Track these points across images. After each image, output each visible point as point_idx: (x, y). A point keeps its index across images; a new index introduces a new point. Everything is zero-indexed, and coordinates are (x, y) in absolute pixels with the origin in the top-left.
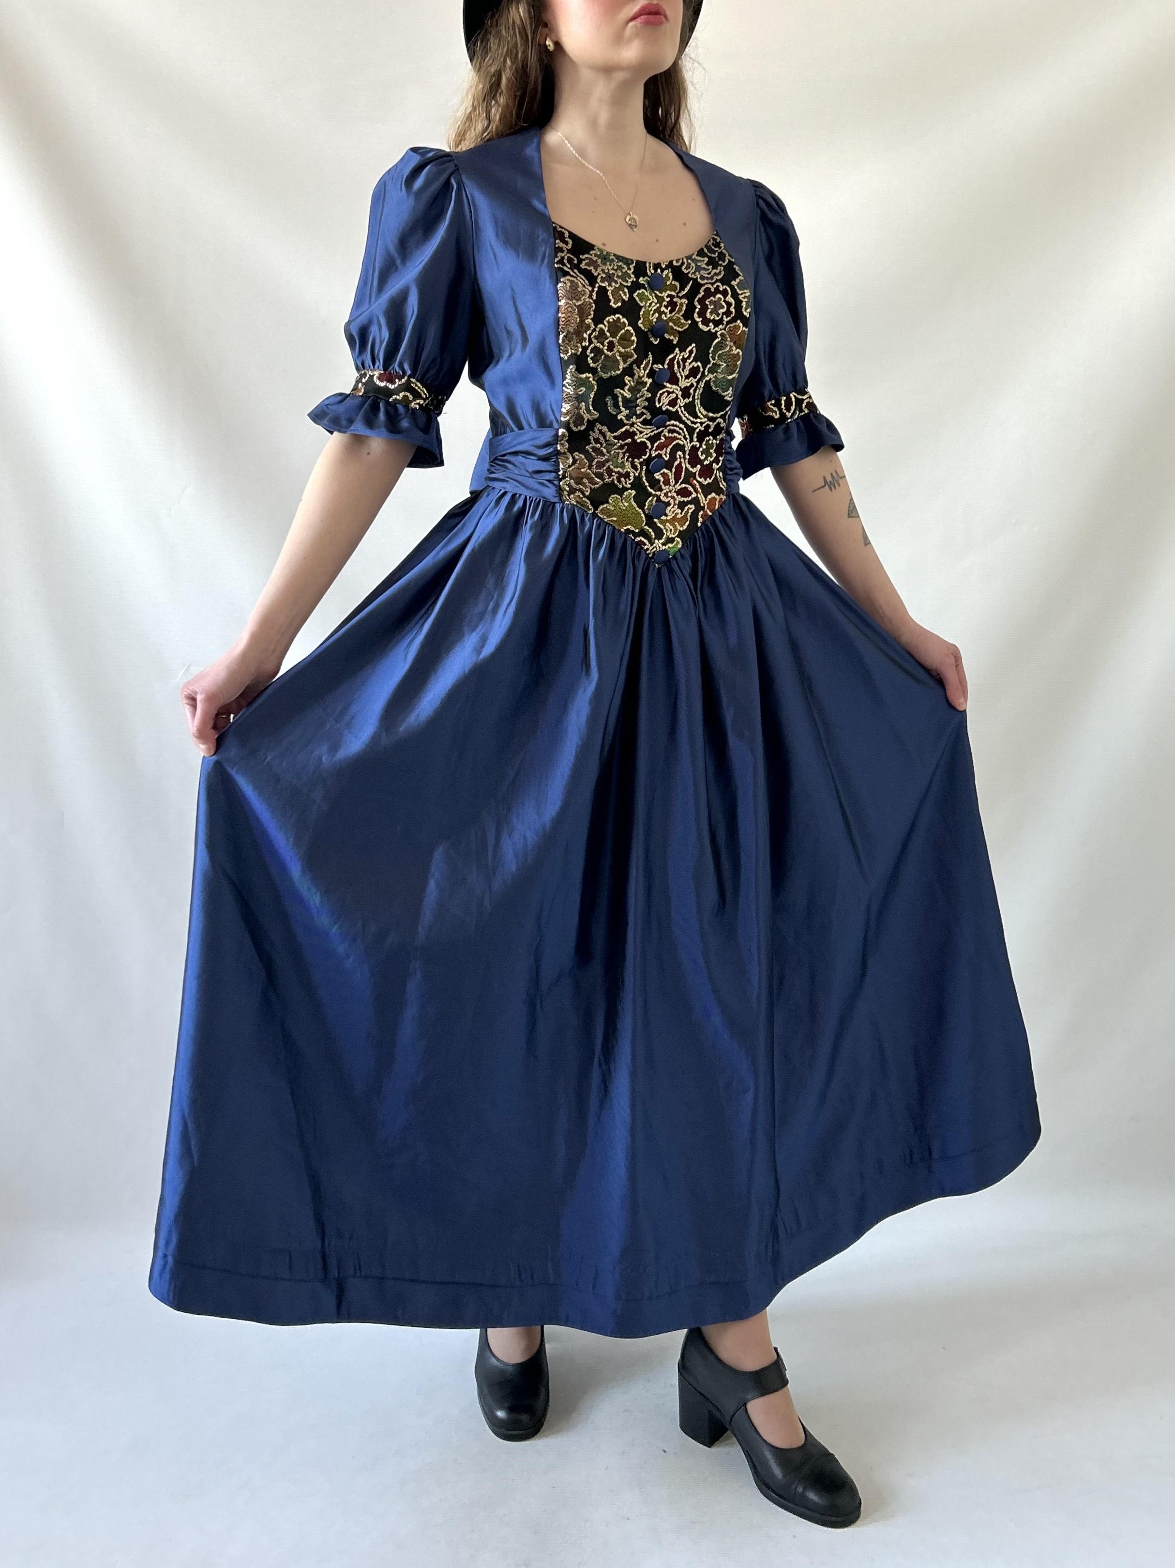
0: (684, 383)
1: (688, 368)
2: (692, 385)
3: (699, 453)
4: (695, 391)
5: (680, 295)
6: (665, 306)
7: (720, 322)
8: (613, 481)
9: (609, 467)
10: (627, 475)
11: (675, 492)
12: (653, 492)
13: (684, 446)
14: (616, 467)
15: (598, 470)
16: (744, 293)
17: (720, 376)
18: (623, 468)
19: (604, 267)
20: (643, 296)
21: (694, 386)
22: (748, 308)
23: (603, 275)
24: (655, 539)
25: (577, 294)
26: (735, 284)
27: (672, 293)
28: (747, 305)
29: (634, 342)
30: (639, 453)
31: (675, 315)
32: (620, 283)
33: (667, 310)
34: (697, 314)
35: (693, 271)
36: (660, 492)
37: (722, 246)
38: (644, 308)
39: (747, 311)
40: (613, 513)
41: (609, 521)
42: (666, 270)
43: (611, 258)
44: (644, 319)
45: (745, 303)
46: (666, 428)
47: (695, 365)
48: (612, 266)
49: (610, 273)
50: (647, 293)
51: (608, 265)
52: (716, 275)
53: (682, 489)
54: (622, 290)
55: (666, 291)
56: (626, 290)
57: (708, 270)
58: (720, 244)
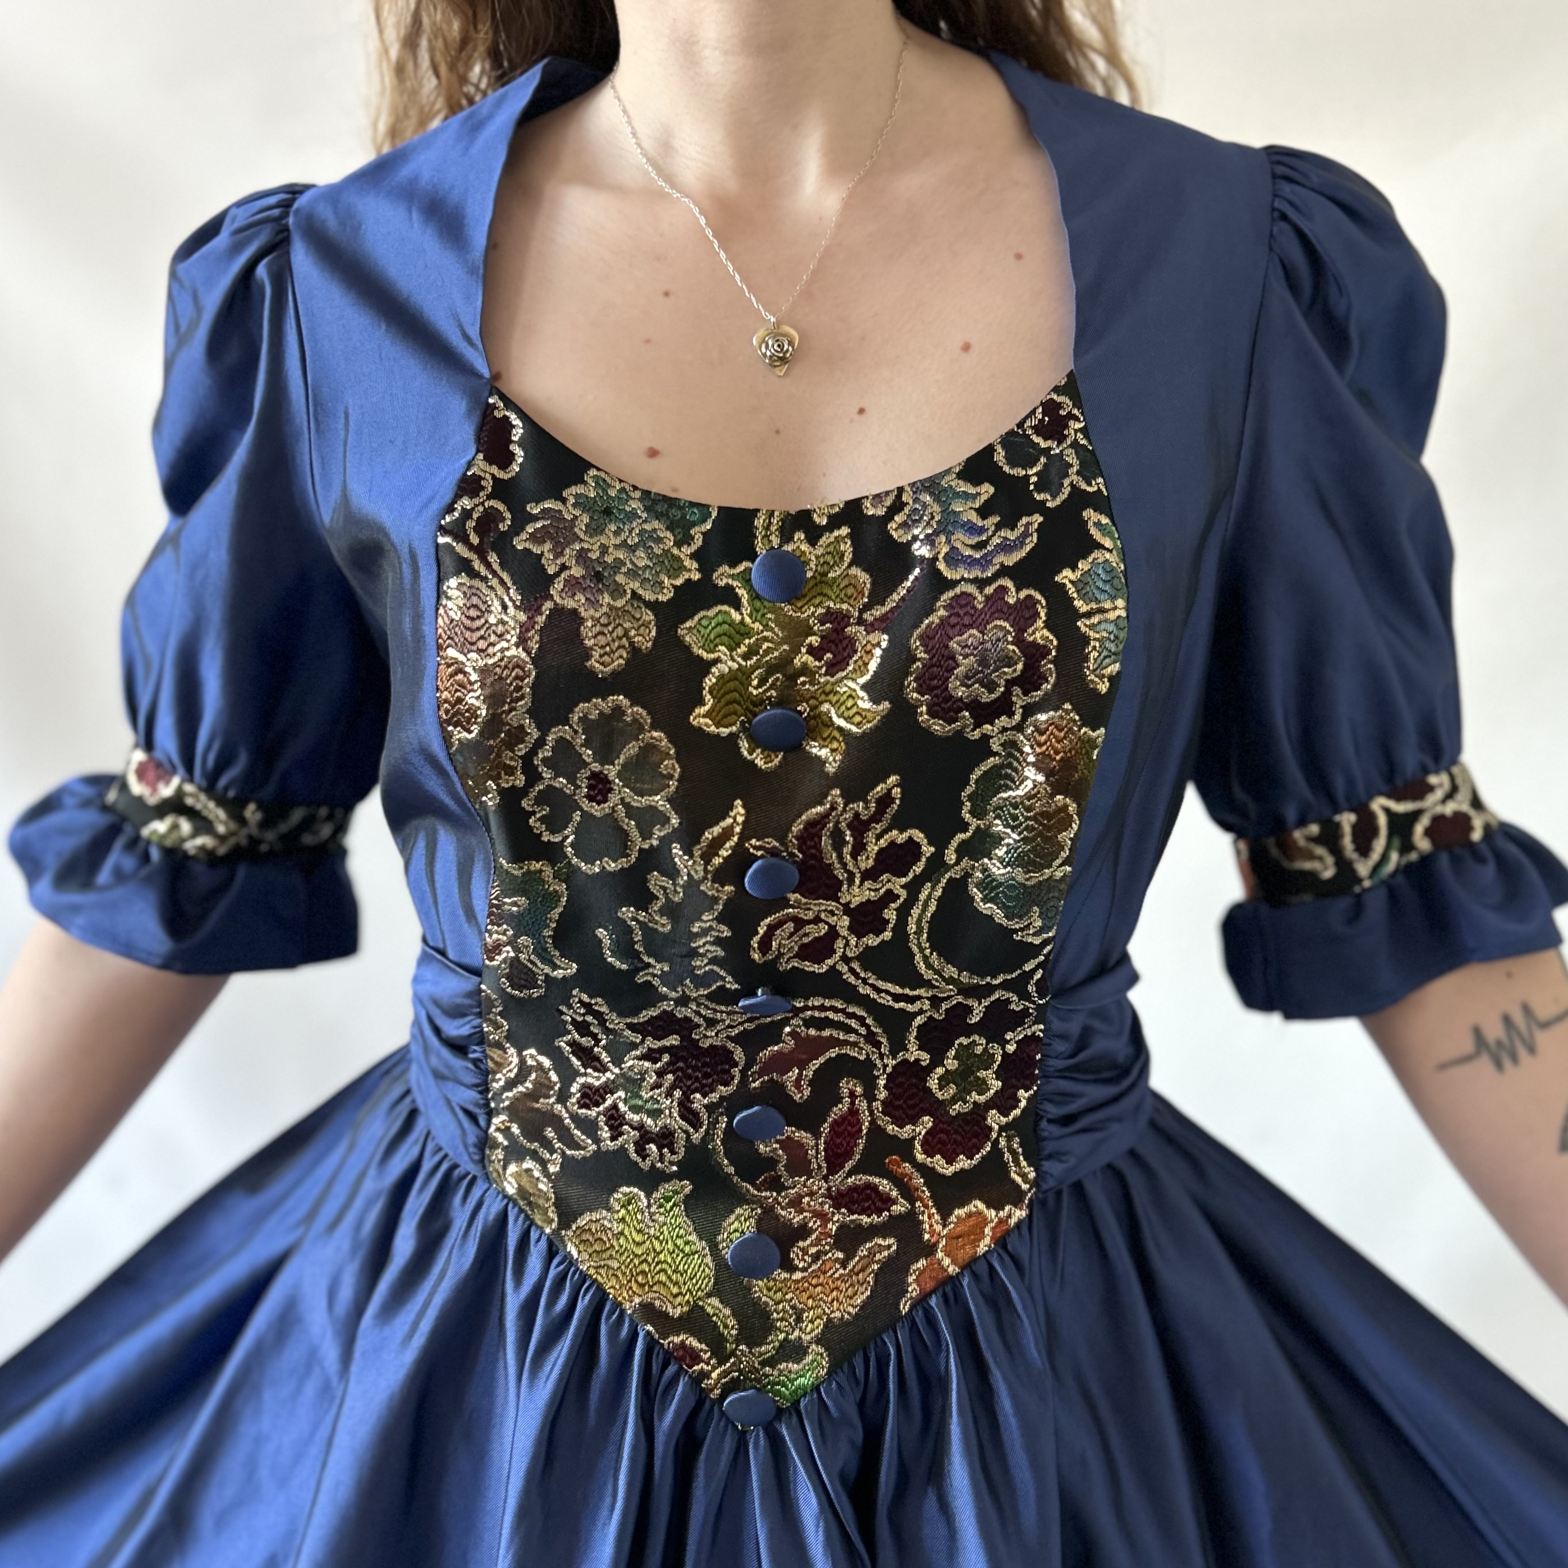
0: (858, 894)
1: (873, 849)
2: (890, 896)
3: (933, 1083)
4: (903, 913)
5: (868, 616)
6: (811, 651)
7: (1004, 706)
8: (623, 1149)
9: (615, 1107)
10: (665, 1138)
11: (828, 1195)
12: (753, 1192)
13: (868, 1065)
14: (635, 1109)
15: (584, 1111)
16: (1102, 611)
17: (998, 871)
18: (655, 1114)
19: (593, 546)
20: (718, 630)
21: (898, 897)
22: (1107, 661)
23: (577, 571)
24: (738, 1341)
25: (482, 632)
26: (1071, 581)
27: (845, 606)
28: (1105, 653)
29: (671, 777)
30: (707, 1076)
31: (841, 680)
32: (634, 593)
33: (817, 663)
34: (915, 680)
35: (928, 536)
36: (775, 1194)
37: (1073, 432)
38: (719, 665)
39: (1104, 671)
40: (612, 1246)
41: (592, 1271)
42: (832, 531)
43: (628, 509)
44: (719, 701)
45: (1097, 645)
46: (796, 1015)
47: (901, 838)
48: (623, 536)
49: (609, 559)
50: (741, 614)
51: (611, 535)
52: (1006, 547)
53: (854, 1189)
54: (633, 617)
55: (821, 602)
56: (649, 616)
57: (982, 530)
58: (1067, 427)
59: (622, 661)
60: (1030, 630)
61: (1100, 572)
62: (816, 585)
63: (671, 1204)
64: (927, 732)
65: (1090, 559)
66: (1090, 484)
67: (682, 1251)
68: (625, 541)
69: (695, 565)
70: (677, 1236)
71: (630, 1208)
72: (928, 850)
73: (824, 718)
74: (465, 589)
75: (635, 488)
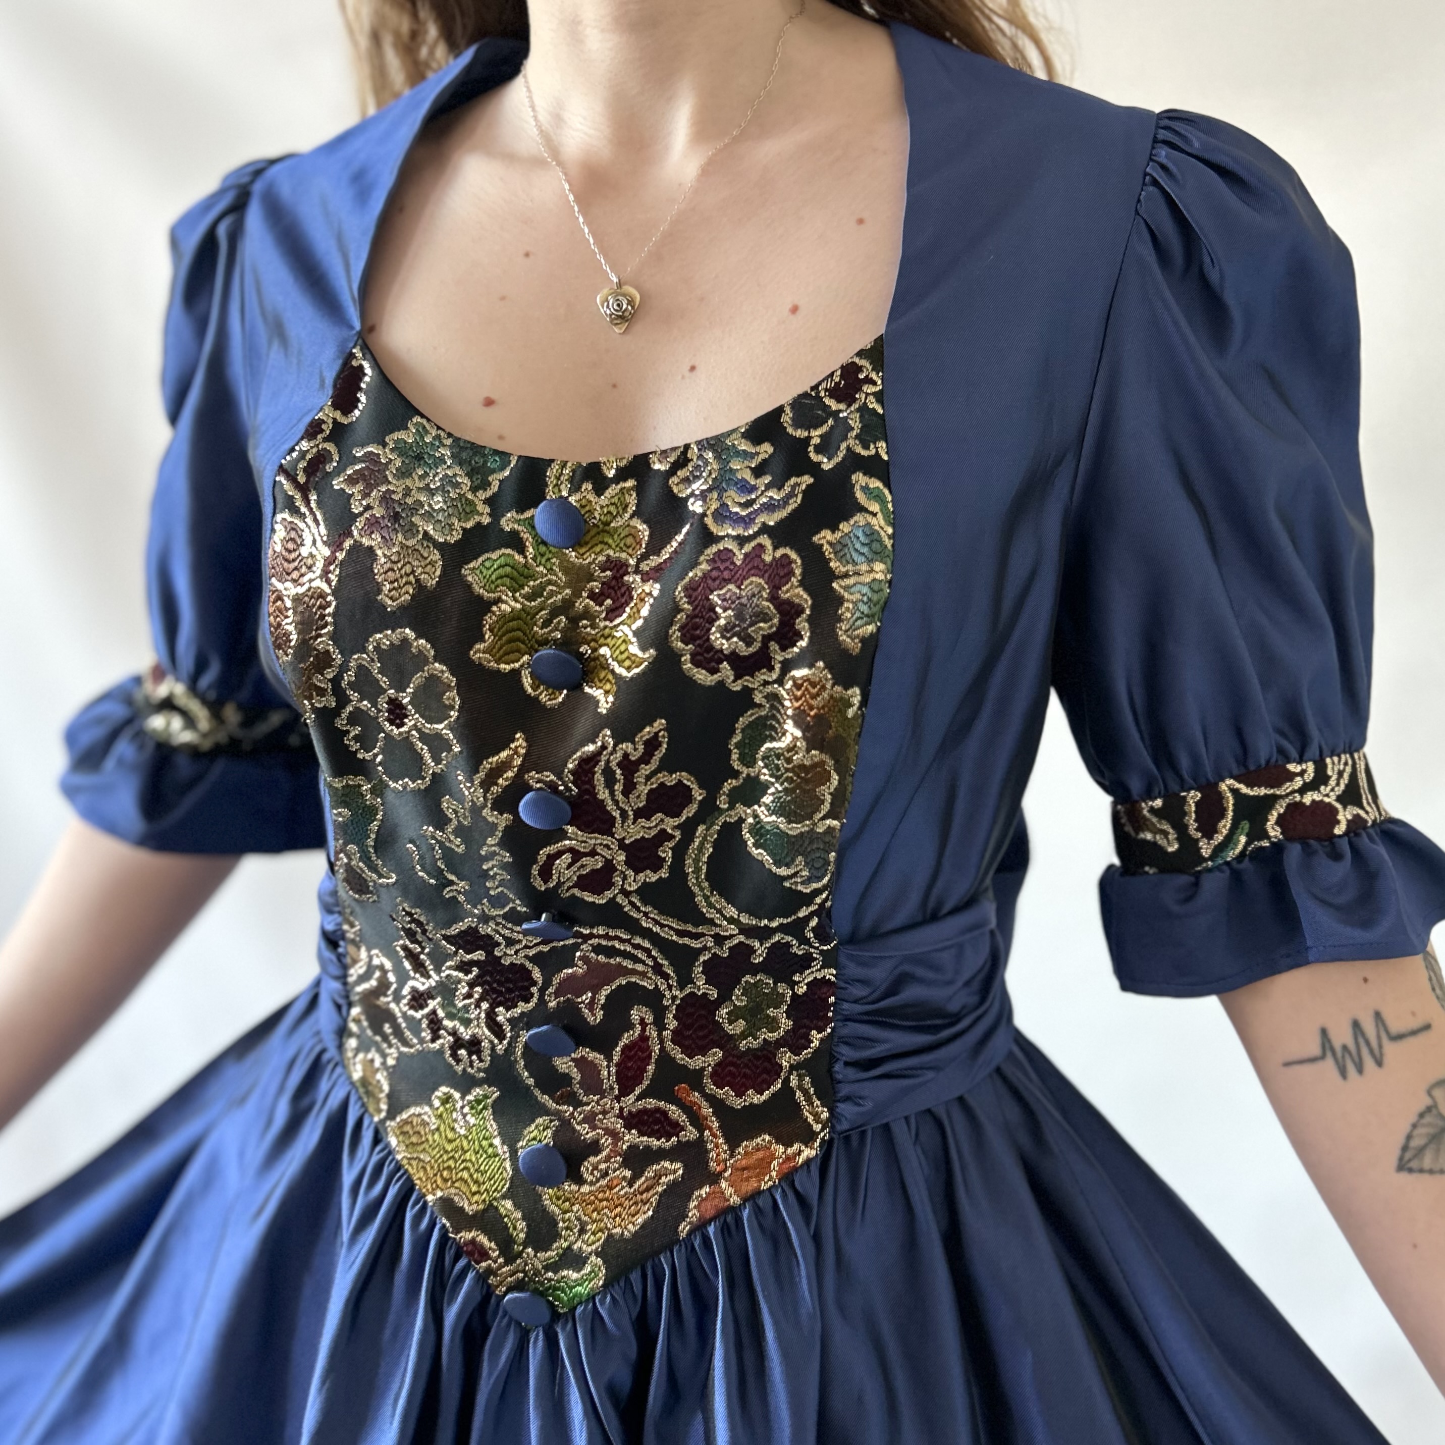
0: (634, 831)
1: (643, 790)
2: (663, 836)
3: (722, 1017)
4: (680, 851)
5: (644, 567)
6: (592, 596)
7: (762, 660)
8: (441, 1052)
9: (434, 1012)
10: (474, 1045)
11: (620, 1116)
12: (552, 1105)
13: (657, 995)
14: (451, 1016)
15: (412, 1012)
16: (857, 573)
17: (768, 819)
18: (467, 1022)
19: (396, 486)
20: (501, 571)
21: (673, 837)
22: (859, 623)
23: (378, 512)
24: (525, 1244)
25: (296, 564)
26: (828, 542)
27: (624, 555)
28: (858, 614)
29: (452, 708)
30: (510, 991)
31: (618, 625)
32: (426, 533)
33: (597, 608)
34: (679, 630)
35: (703, 492)
36: (571, 1109)
37: (863, 396)
38: (500, 605)
39: (856, 632)
40: (427, 1140)
41: (405, 1162)
42: (617, 484)
43: (437, 455)
44: (500, 639)
45: (851, 606)
46: (585, 942)
47: (670, 780)
48: (427, 480)
49: (410, 501)
50: (525, 557)
51: (416, 478)
52: (770, 507)
53: (644, 1111)
54: (422, 556)
55: (602, 551)
56: (436, 556)
57: (754, 488)
58: (860, 390)
59: (408, 597)
60: (784, 589)
61: (860, 534)
62: (598, 533)
63: (481, 1107)
64: (691, 682)
65: (852, 522)
66: (866, 447)
67: (486, 1152)
68: (428, 485)
69: (488, 510)
70: (484, 1138)
71: (448, 1106)
72: (698, 794)
73: (602, 659)
74: (286, 524)
75: (450, 435)
